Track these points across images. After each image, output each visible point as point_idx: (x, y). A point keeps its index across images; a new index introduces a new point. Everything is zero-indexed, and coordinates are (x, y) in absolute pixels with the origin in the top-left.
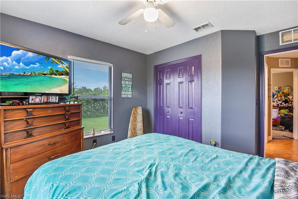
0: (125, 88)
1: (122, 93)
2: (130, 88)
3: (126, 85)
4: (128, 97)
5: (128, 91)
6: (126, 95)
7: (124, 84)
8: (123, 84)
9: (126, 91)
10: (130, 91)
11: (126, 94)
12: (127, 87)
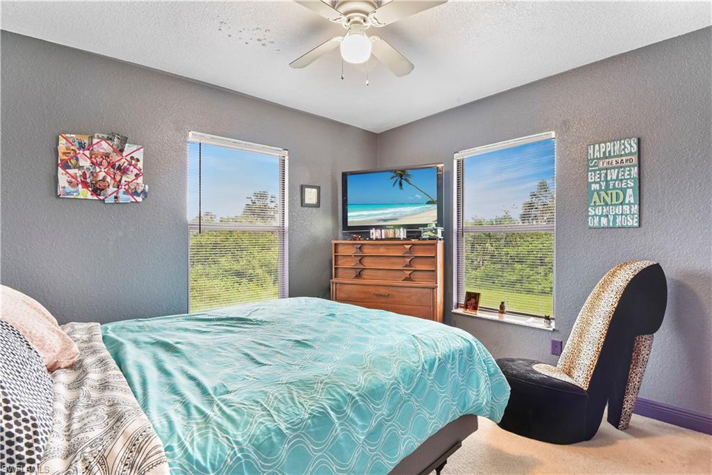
0: (603, 194)
1: (591, 212)
2: (630, 192)
3: (607, 181)
4: (618, 224)
5: (615, 205)
6: (611, 218)
7: (598, 183)
8: (595, 182)
9: (607, 204)
10: (629, 204)
11: (607, 216)
12: (614, 188)
